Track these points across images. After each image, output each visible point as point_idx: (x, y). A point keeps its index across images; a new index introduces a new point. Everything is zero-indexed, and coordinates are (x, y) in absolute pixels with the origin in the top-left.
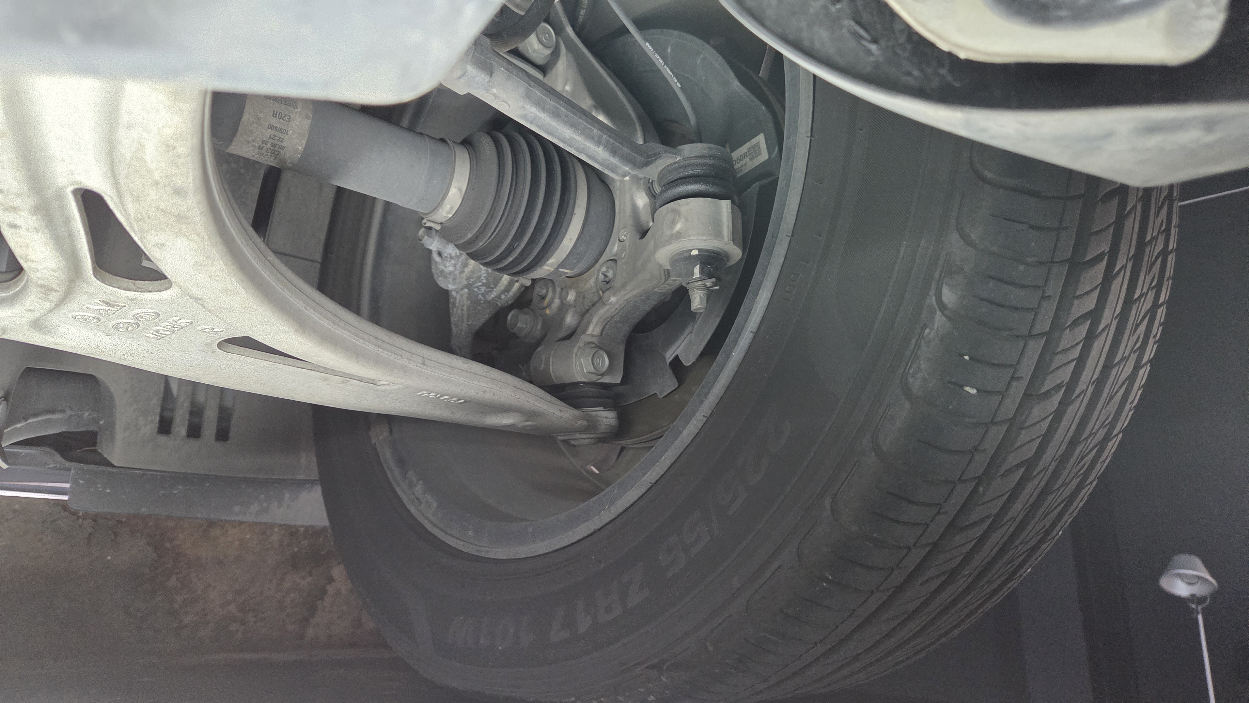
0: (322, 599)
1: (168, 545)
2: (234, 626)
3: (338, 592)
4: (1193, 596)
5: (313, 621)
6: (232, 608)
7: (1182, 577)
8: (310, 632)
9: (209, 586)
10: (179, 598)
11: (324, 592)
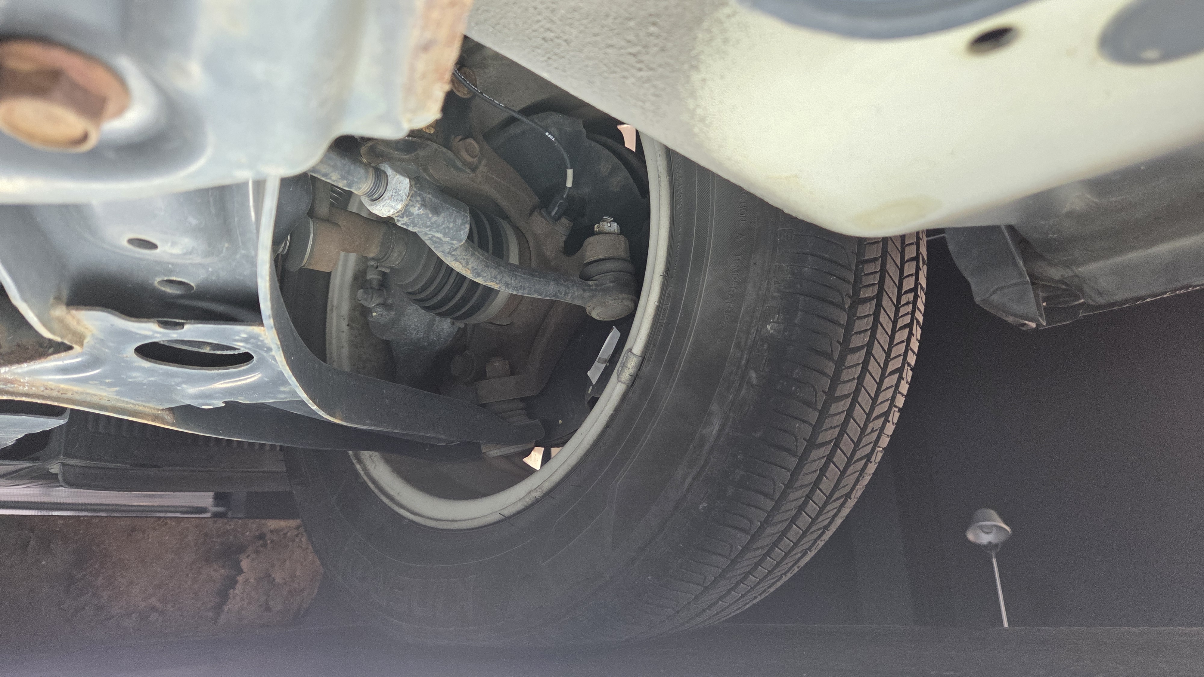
0: (233, 588)
1: (95, 548)
2: (154, 616)
3: (247, 581)
4: (990, 543)
5: (226, 608)
6: (153, 601)
7: (981, 527)
8: (223, 618)
9: (132, 583)
10: (105, 594)
11: (237, 582)
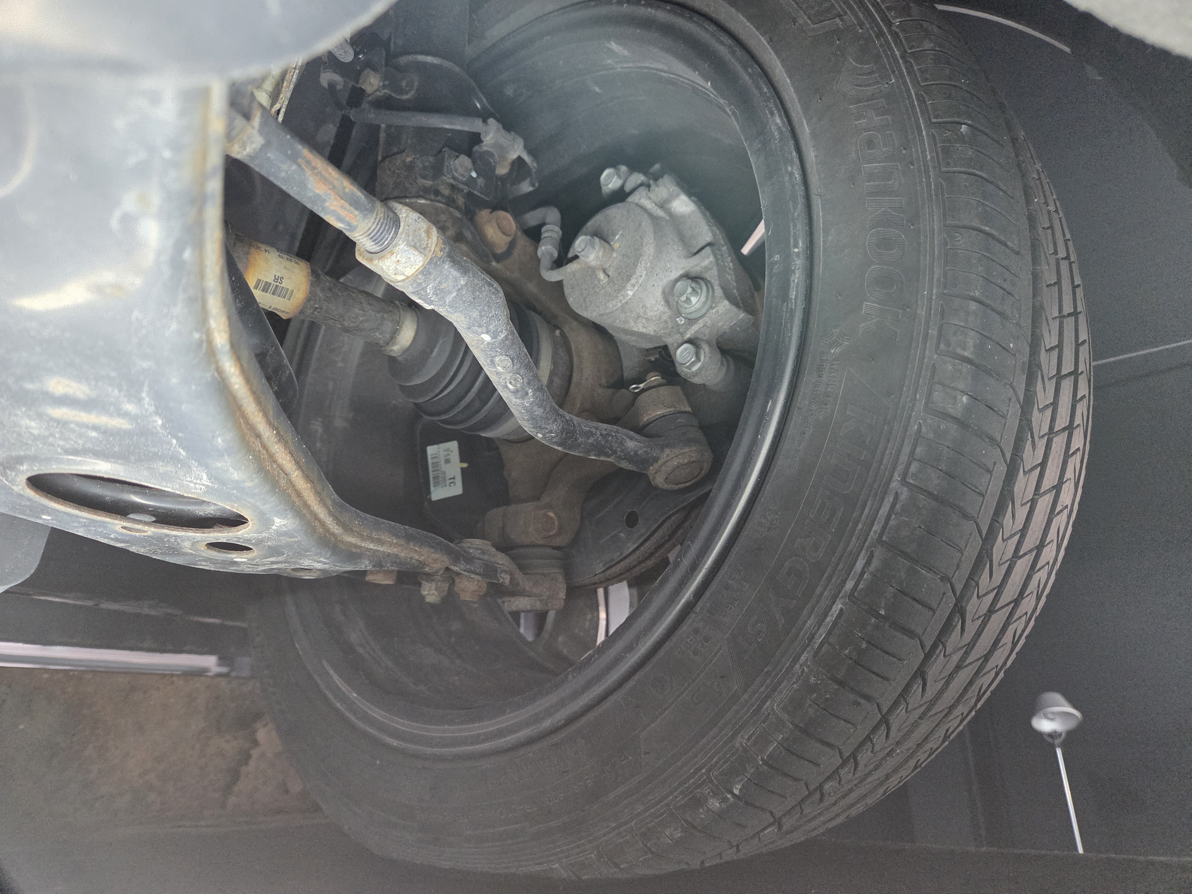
0: (246, 764)
1: (86, 711)
2: (152, 796)
3: (262, 755)
4: (1054, 731)
5: (236, 789)
6: (151, 776)
7: (1047, 713)
8: (232, 800)
9: (127, 754)
10: (95, 768)
11: (248, 756)
